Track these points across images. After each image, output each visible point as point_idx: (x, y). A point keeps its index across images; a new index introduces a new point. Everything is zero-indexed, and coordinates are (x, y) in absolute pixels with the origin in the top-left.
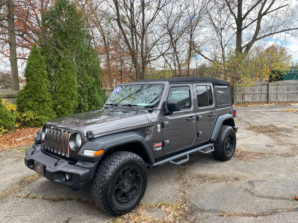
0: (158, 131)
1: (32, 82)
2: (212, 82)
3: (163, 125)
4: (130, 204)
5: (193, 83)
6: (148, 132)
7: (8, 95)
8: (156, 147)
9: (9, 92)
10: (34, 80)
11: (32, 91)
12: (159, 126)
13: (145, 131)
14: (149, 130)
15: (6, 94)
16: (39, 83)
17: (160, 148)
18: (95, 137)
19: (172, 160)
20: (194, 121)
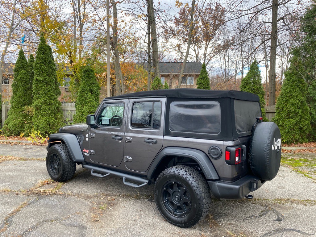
5: (130, 99)
12: (87, 135)
17: (88, 155)
20: (120, 141)
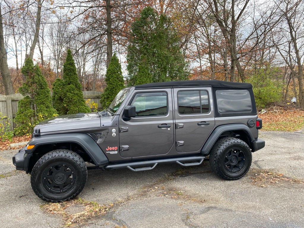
0: (113, 135)
1: (109, 86)
2: (211, 86)
3: (119, 131)
4: (61, 195)
5: (173, 88)
6: (100, 135)
7: (97, 96)
8: (109, 151)
9: (98, 94)
10: (111, 84)
11: (110, 93)
12: (114, 130)
13: (96, 134)
14: (101, 134)
15: (96, 95)
16: (114, 86)
17: (116, 152)
18: (41, 134)
19: (132, 166)
20: (169, 129)
